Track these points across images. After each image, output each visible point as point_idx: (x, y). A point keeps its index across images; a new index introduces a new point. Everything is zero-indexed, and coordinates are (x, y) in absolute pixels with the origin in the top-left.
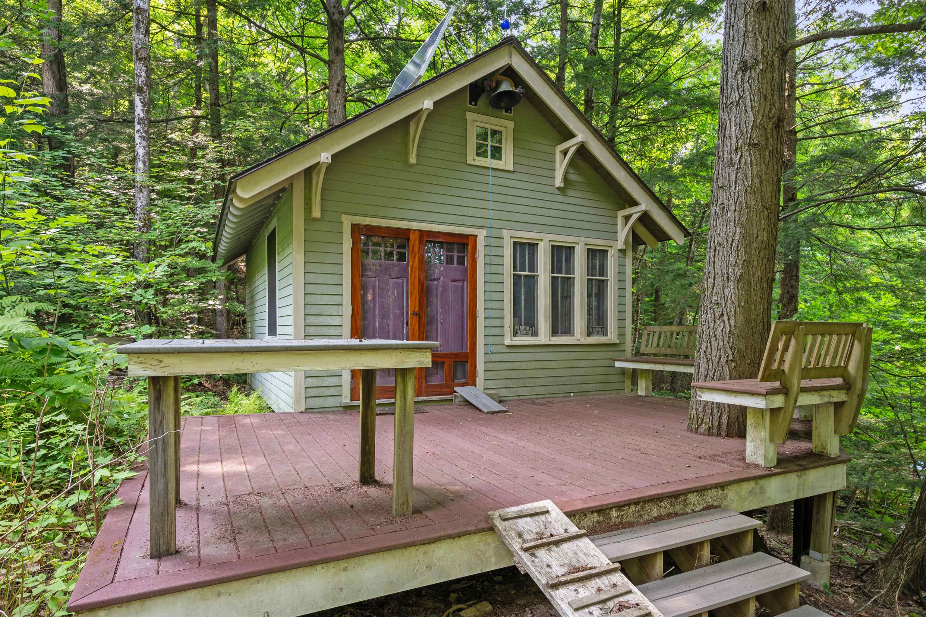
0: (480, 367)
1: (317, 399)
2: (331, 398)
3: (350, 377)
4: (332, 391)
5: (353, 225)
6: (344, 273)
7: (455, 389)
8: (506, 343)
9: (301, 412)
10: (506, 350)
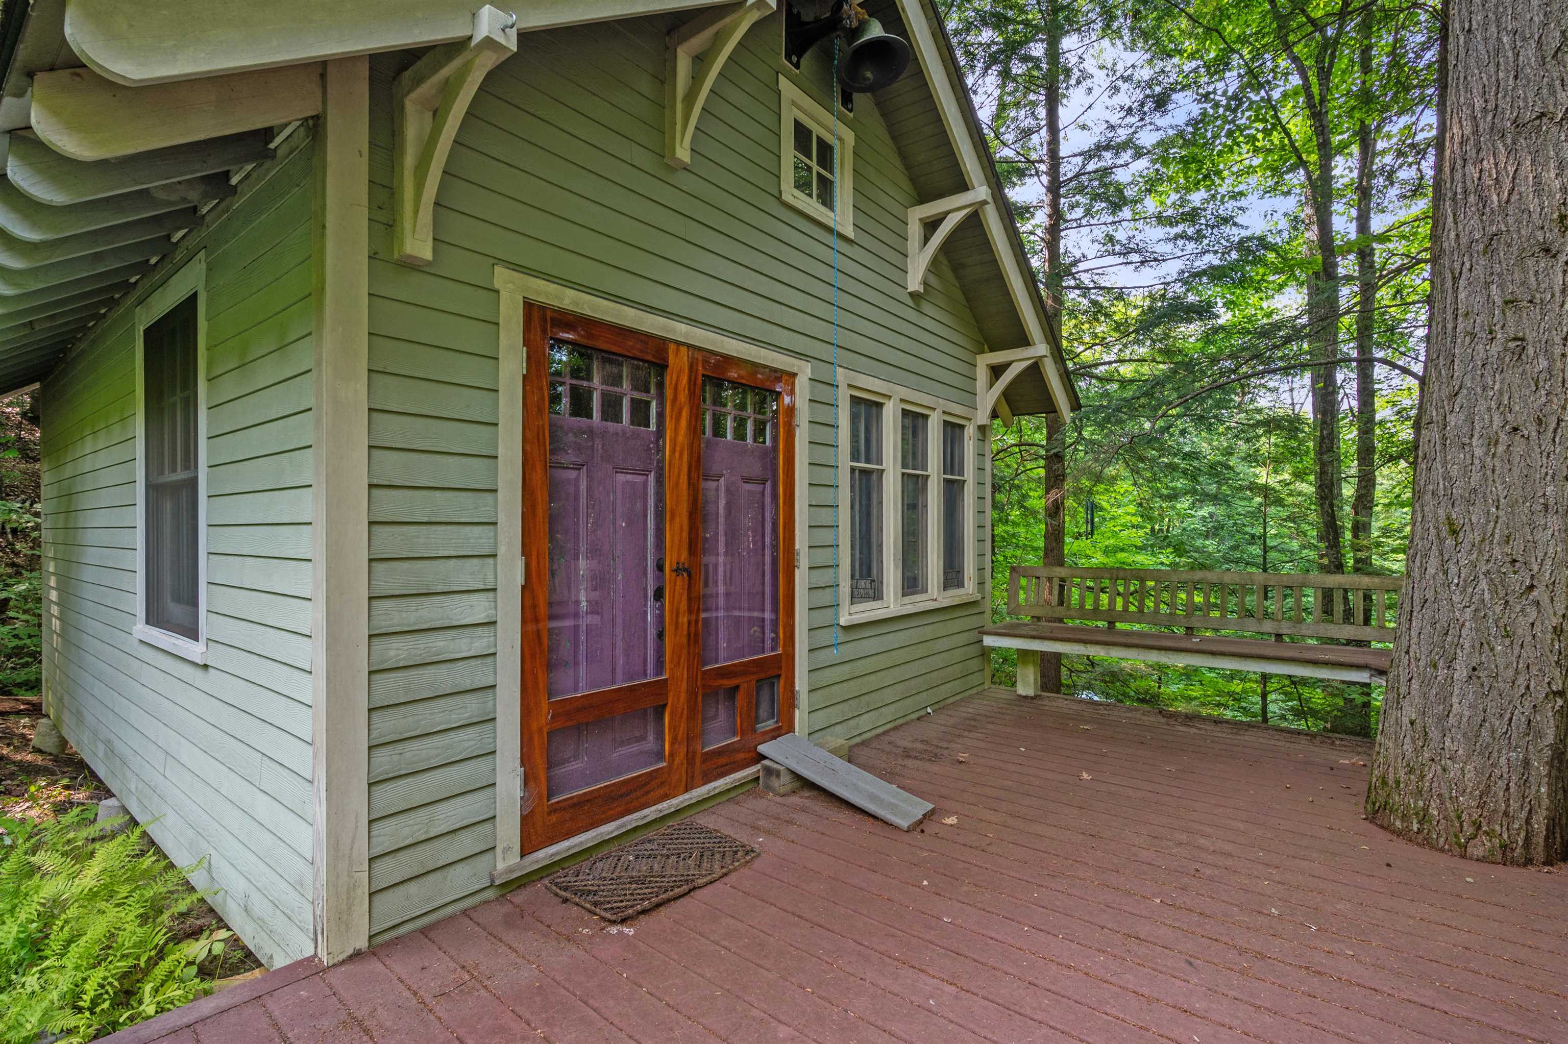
0: (801, 683)
1: (412, 888)
2: (459, 868)
3: (518, 782)
4: (467, 843)
5: (529, 306)
6: (501, 452)
7: (762, 749)
8: (844, 621)
9: (357, 955)
10: (842, 637)
